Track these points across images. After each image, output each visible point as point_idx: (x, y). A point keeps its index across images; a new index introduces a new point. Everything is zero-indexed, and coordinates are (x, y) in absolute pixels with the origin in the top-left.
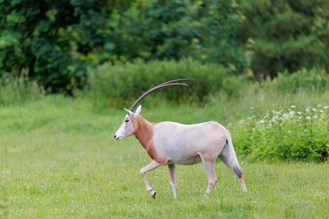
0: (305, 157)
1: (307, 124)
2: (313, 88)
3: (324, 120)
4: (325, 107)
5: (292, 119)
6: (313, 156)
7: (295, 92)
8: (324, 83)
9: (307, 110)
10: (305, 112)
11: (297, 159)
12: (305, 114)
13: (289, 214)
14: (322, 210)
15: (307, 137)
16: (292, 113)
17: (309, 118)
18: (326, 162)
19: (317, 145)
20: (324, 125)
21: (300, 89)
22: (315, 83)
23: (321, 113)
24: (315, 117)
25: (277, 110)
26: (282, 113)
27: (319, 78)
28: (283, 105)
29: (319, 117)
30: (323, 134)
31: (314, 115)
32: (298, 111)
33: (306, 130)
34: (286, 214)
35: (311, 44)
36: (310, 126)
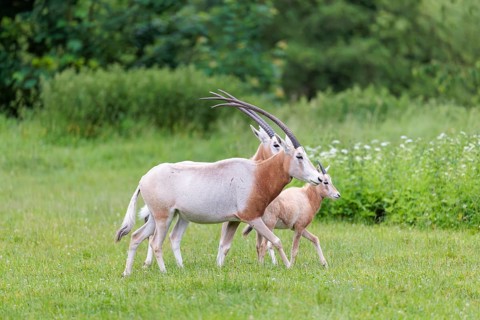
0: (351, 215)
1: (355, 168)
2: (369, 115)
3: (381, 163)
4: (384, 144)
5: (333, 160)
6: (363, 214)
7: (341, 121)
8: (385, 109)
9: (356, 147)
10: (353, 150)
11: (340, 218)
12: (354, 153)
13: (322, 299)
14: (372, 294)
15: (355, 186)
16: (334, 151)
17: (358, 159)
18: (382, 224)
19: (370, 199)
20: (380, 170)
21: (349, 117)
22: (372, 108)
23: (377, 152)
24: (368, 158)
25: (312, 146)
26: (321, 151)
27: (379, 101)
28: (321, 139)
29: (374, 158)
30: (379, 182)
31: (365, 155)
32: (343, 148)
33: (353, 177)
34: (319, 299)
35: (371, 50)
36: (360, 171)
